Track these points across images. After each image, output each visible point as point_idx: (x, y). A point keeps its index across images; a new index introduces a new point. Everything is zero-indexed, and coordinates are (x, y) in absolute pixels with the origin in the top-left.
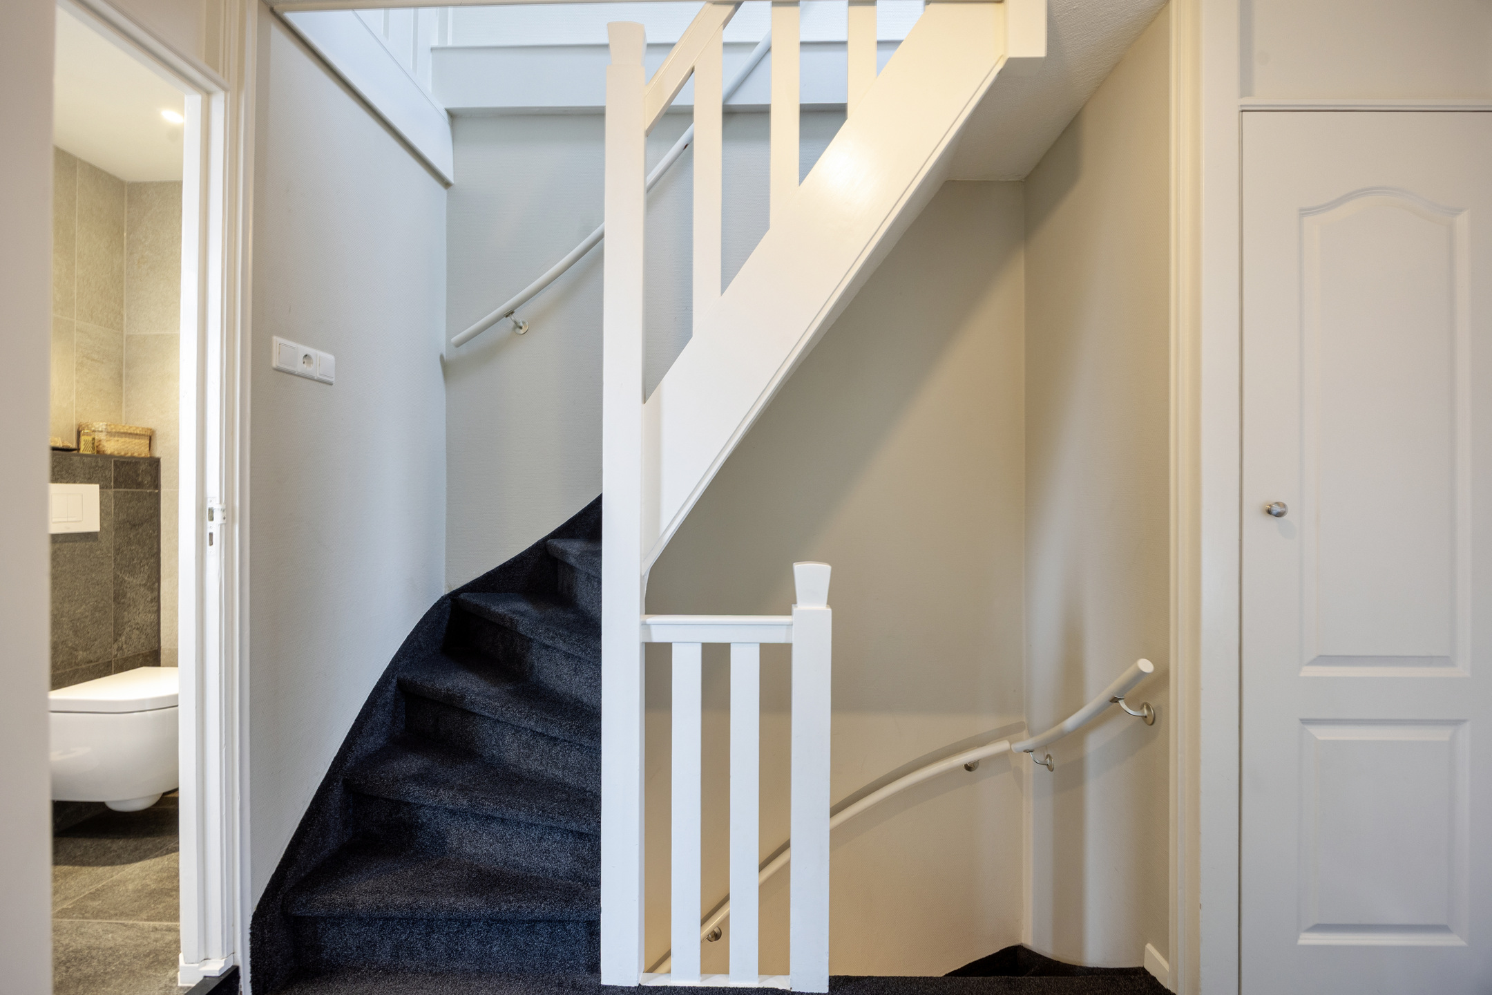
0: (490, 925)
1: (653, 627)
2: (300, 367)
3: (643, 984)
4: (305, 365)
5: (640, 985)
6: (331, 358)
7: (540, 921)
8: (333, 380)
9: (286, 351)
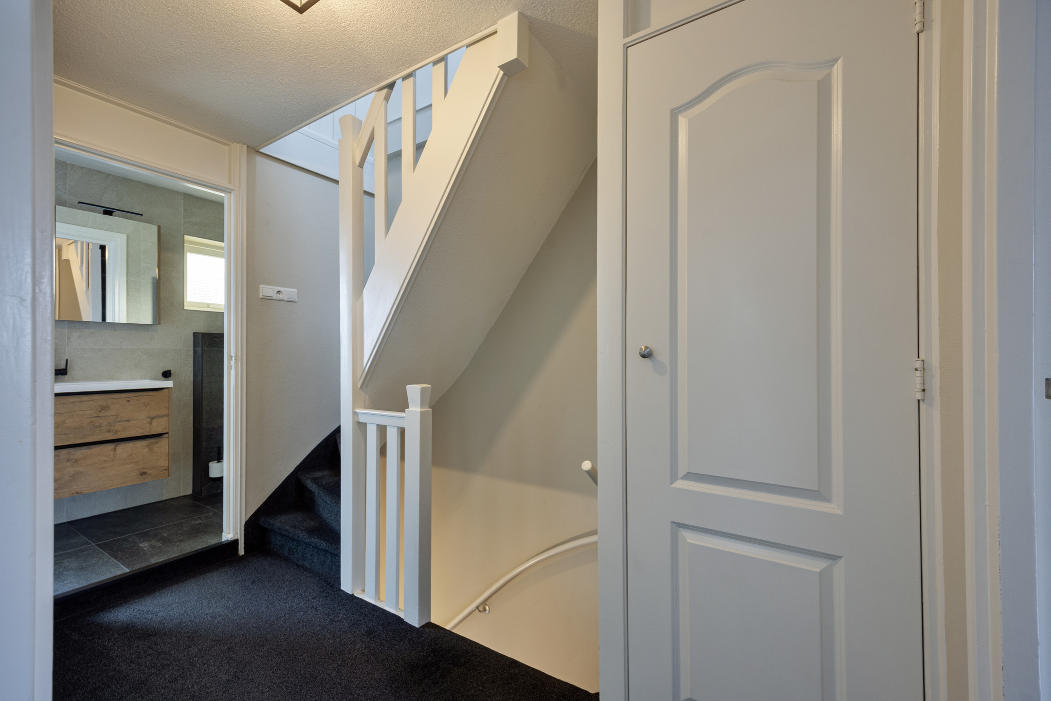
0: (314, 549)
1: (359, 414)
2: (276, 296)
3: (354, 595)
4: (279, 295)
5: (353, 594)
6: (295, 290)
7: (328, 552)
8: (296, 300)
9: (267, 290)
